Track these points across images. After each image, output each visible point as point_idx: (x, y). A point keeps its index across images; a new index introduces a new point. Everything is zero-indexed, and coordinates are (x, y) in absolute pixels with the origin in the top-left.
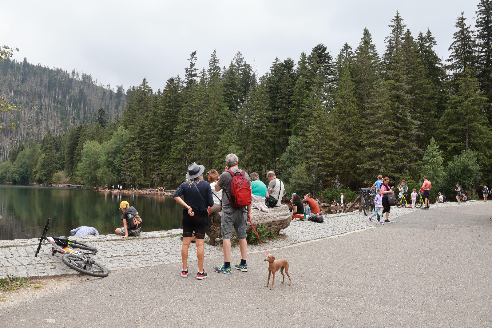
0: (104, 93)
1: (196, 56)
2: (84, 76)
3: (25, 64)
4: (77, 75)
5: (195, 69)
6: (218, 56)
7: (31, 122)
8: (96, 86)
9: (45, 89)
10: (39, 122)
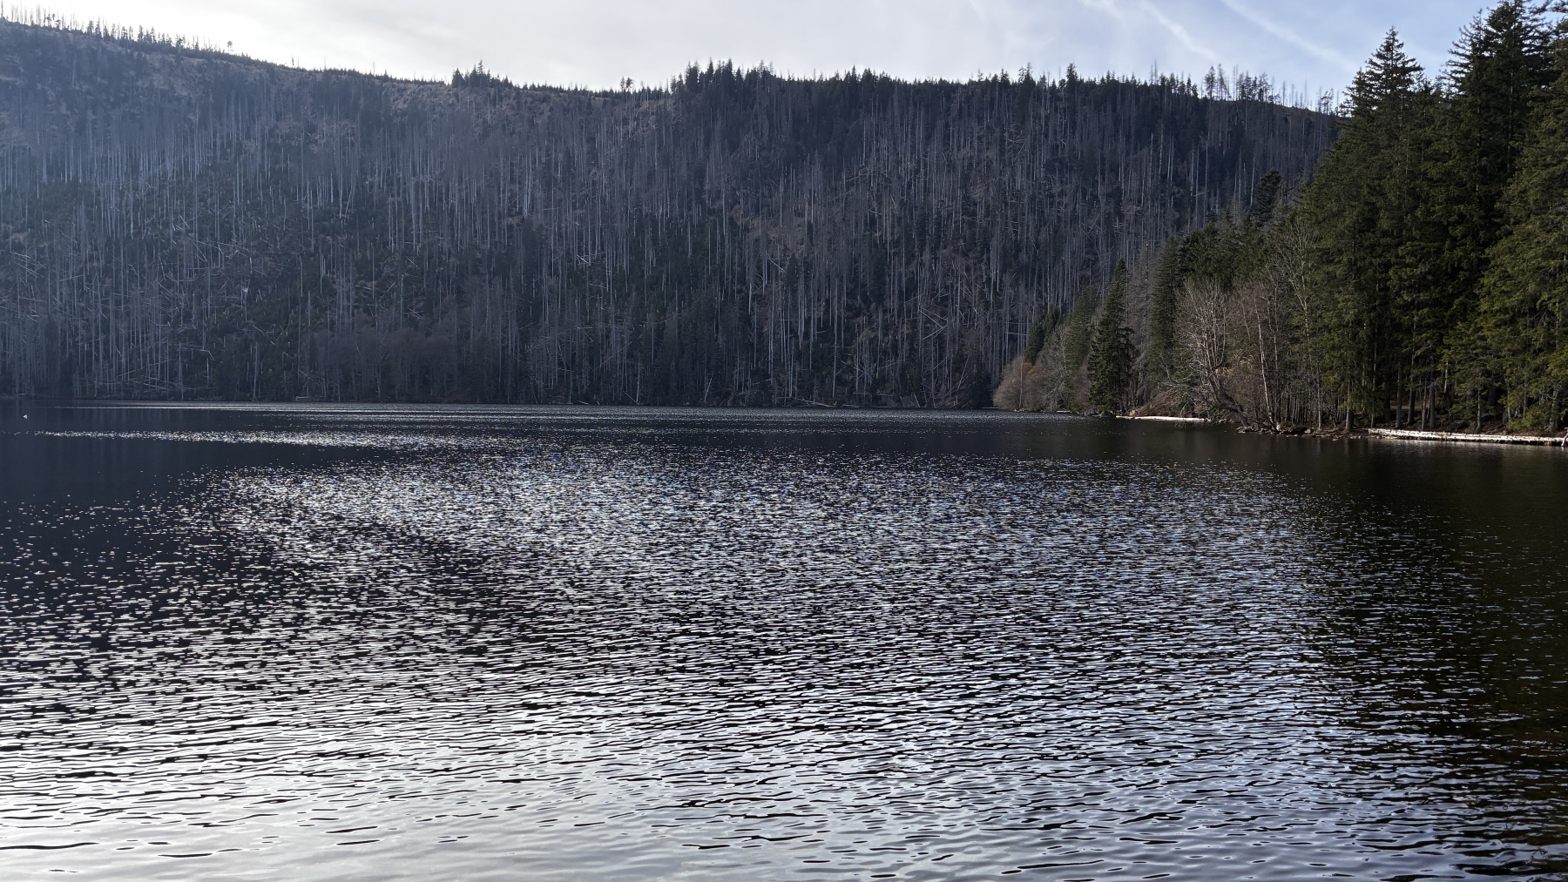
3: (1073, 84)
7: (1091, 244)
8: (1282, 108)
9: (1128, 142)
10: (1113, 241)
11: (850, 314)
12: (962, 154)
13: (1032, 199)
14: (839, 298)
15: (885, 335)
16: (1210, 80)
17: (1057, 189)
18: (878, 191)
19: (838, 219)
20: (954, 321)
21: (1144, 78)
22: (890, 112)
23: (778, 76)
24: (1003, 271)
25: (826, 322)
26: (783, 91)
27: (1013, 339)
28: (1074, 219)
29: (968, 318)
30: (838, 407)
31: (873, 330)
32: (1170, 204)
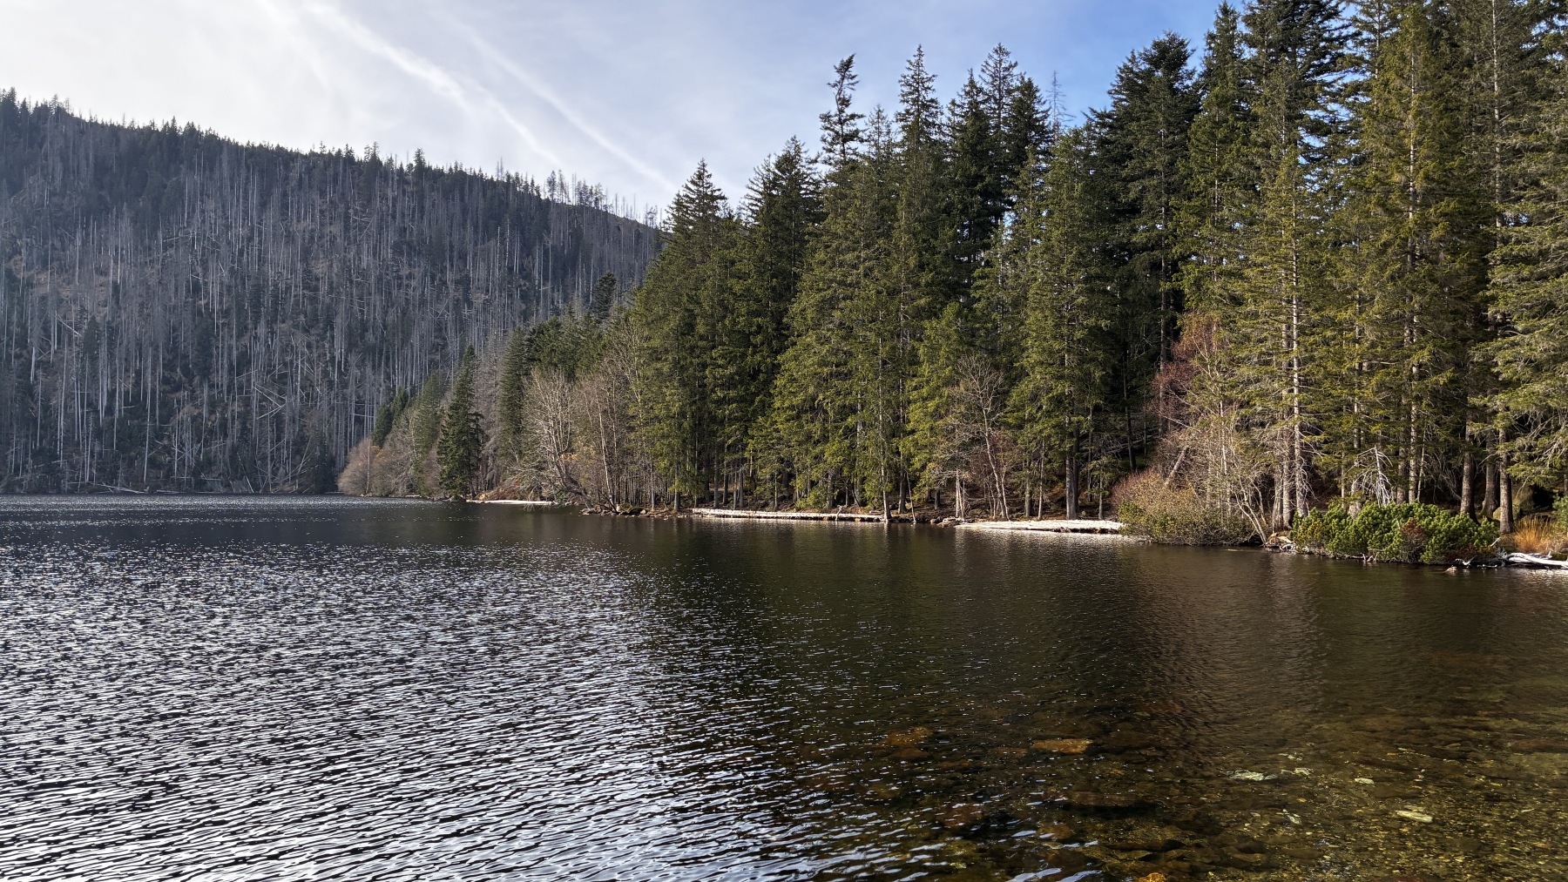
0: (639, 236)
1: (853, 71)
2: (583, 192)
3: (421, 169)
4: (562, 186)
5: (853, 117)
6: (928, 69)
7: (440, 328)
8: (615, 218)
9: (476, 232)
10: (462, 326)
11: (167, 388)
12: (302, 227)
13: (379, 279)
14: (154, 370)
15: (212, 412)
16: (551, 183)
17: (405, 272)
18: (203, 255)
19: (153, 281)
20: (294, 401)
21: (490, 173)
22: (217, 172)
23: (77, 115)
24: (349, 351)
25: (136, 396)
26: (82, 132)
27: (359, 421)
28: (423, 303)
29: (310, 398)
30: (152, 494)
31: (196, 407)
32: (517, 295)
